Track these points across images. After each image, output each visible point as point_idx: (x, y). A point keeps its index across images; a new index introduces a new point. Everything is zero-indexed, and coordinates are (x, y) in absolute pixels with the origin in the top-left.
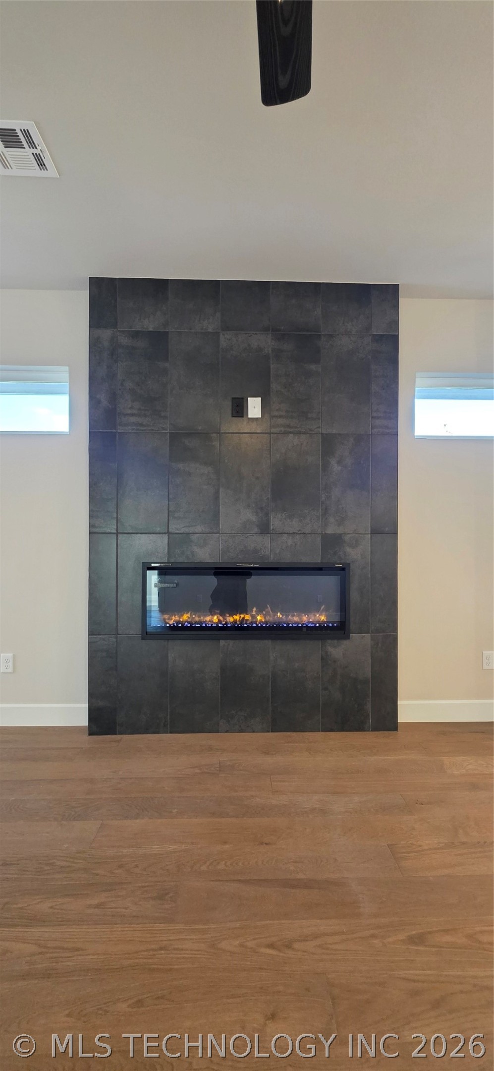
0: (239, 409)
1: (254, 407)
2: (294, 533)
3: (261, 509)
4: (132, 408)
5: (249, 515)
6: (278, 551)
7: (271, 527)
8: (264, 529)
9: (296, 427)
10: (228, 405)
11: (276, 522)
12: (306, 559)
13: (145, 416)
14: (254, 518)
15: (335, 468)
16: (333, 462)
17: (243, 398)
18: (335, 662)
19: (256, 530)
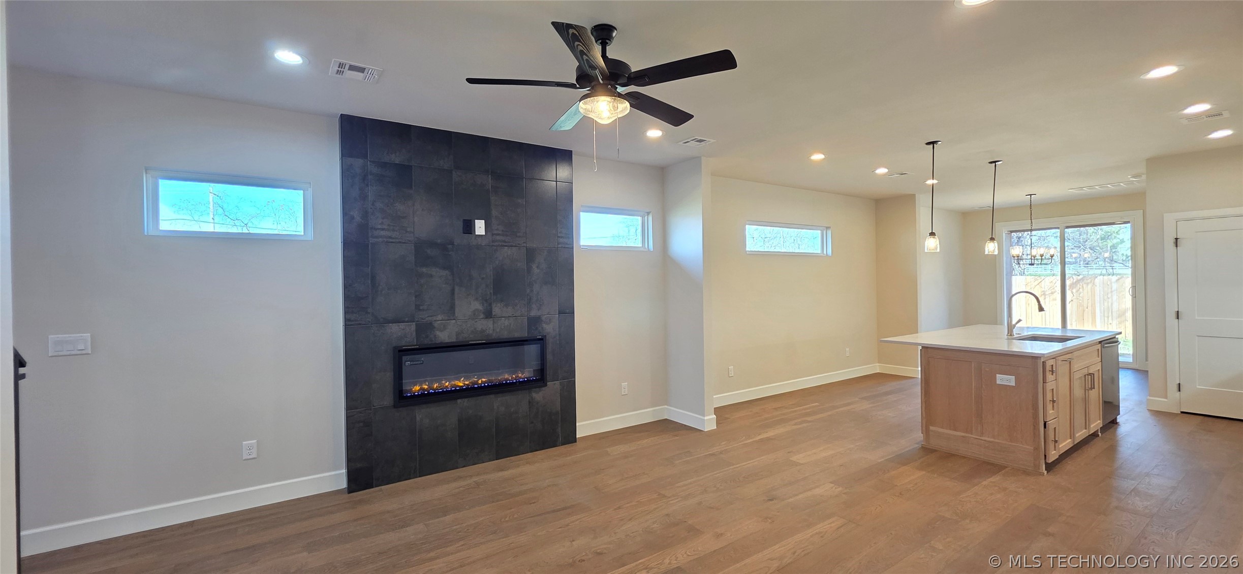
0: (469, 227)
1: (480, 227)
2: (509, 317)
3: (486, 301)
4: (382, 223)
5: (477, 306)
6: (498, 330)
7: (494, 313)
8: (489, 315)
9: (509, 242)
10: (460, 224)
11: (497, 309)
12: (517, 335)
13: (394, 230)
14: (480, 308)
15: (536, 270)
16: (534, 267)
17: (471, 220)
18: (537, 403)
19: (482, 316)
